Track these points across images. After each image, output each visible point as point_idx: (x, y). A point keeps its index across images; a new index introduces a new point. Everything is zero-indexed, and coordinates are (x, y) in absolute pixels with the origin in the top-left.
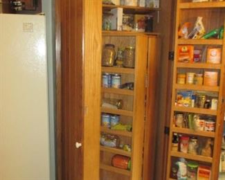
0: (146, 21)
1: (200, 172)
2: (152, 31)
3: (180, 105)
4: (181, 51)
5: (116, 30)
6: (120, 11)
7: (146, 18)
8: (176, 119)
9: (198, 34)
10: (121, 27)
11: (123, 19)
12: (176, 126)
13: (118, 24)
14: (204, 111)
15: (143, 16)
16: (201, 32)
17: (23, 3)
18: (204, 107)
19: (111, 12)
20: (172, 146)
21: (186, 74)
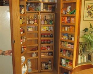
0: (52, 7)
1: (69, 64)
2: (54, 11)
3: (63, 39)
4: (62, 19)
5: (41, 11)
6: (42, 4)
7: (52, 6)
8: (61, 43)
9: (68, 12)
10: (43, 10)
11: (44, 7)
12: (61, 46)
13: (42, 9)
14: (70, 41)
15: (51, 5)
16: (68, 11)
17: (6, 1)
18: (70, 40)
19: (39, 4)
20: (60, 53)
21: (65, 27)
